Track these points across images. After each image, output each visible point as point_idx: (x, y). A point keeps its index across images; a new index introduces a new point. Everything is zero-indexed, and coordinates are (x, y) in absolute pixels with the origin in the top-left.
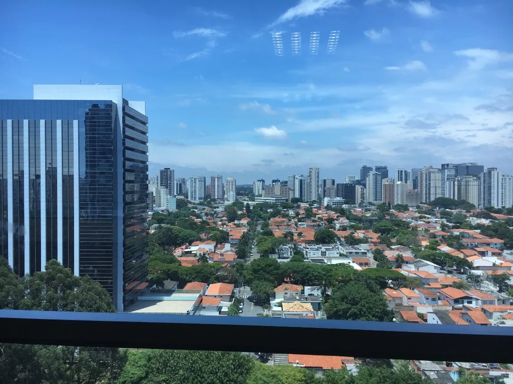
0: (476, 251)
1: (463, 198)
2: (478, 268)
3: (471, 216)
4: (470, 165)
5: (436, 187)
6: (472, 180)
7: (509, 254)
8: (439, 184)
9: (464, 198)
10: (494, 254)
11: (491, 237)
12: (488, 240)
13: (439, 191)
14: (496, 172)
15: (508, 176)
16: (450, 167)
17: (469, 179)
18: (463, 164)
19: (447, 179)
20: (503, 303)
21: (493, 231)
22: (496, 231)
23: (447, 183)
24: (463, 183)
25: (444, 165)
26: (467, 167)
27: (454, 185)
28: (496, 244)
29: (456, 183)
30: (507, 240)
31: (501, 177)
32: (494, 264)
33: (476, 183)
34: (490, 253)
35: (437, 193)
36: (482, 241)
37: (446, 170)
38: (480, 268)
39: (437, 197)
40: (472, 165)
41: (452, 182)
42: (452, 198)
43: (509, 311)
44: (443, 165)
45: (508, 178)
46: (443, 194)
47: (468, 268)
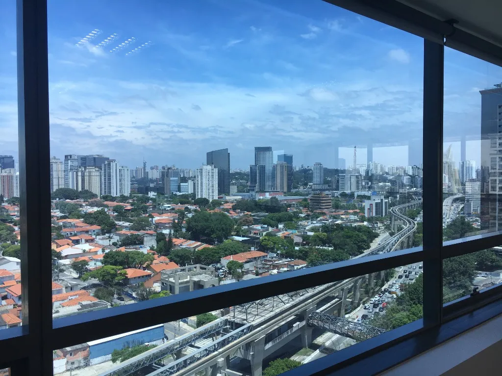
0: (71, 240)
1: (86, 188)
2: (66, 257)
3: (87, 205)
4: (97, 157)
5: (59, 178)
6: (94, 170)
7: (101, 239)
8: (62, 174)
9: (88, 189)
10: (87, 241)
11: (92, 224)
12: (88, 227)
13: (62, 182)
14: (114, 164)
15: (126, 167)
16: (73, 157)
17: (92, 170)
18: (91, 156)
19: (71, 169)
20: (71, 290)
21: (94, 218)
22: (96, 218)
23: (70, 174)
24: (87, 174)
25: (68, 156)
26: (95, 158)
27: (77, 176)
28: (94, 231)
29: (80, 174)
30: (103, 226)
31: (118, 168)
32: (84, 251)
33: (98, 174)
34: (83, 241)
35: (60, 183)
36: (81, 229)
37: (69, 161)
38: (68, 257)
39: (60, 187)
40: (99, 157)
41: (75, 173)
42: (75, 188)
43: (70, 298)
44: (66, 157)
45: (126, 169)
46: (67, 184)
47: (56, 259)
